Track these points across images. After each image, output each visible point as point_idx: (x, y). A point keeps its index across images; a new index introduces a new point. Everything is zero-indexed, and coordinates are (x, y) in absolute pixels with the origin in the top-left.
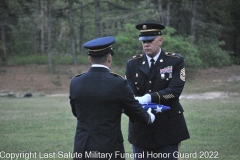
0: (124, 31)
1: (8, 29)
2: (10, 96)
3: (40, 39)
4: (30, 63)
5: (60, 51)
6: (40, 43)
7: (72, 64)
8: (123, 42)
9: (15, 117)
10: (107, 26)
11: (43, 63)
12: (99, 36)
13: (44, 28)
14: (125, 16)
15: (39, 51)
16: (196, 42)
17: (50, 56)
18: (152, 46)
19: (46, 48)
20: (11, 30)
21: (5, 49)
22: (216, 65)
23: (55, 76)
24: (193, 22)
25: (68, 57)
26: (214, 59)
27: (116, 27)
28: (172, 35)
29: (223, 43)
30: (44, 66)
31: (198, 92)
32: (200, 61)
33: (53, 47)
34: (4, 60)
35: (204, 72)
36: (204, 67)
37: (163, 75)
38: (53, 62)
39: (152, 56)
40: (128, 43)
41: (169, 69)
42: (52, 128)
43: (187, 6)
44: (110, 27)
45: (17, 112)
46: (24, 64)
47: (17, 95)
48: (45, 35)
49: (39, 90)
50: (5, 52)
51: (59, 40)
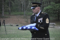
1: (11, 3)
2: (11, 25)
4: (18, 15)
6: (22, 8)
9: (13, 32)
11: (23, 15)
15: (21, 11)
17: (25, 12)
19: (23, 10)
20: (12, 3)
21: (10, 10)
23: (27, 19)
25: (31, 13)
30: (23, 16)
34: (9, 13)
44: (45, 3)
45: (14, 31)
46: (16, 15)
47: (14, 25)
49: (21, 24)
50: (10, 11)
51: (28, 7)
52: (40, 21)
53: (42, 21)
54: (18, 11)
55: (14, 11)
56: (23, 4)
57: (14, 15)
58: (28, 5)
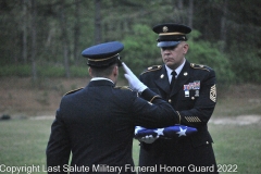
0: (132, 33)
3: (21, 44)
5: (48, 60)
7: (64, 76)
10: (110, 27)
13: (28, 28)
14: (134, 15)
15: (21, 60)
16: (227, 50)
18: (174, 54)
24: (224, 22)
27: (122, 28)
28: (196, 40)
32: (232, 75)
33: (39, 54)
36: (238, 83)
37: (187, 93)
39: (173, 67)
40: (137, 49)
41: (196, 85)
43: (215, 2)
44: (114, 29)
48: (29, 38)
51: (48, 45)
52: (192, 92)
53: (197, 94)
54: (7, 63)
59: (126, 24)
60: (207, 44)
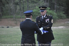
0: (35, 9)
2: (2, 27)
3: (11, 11)
5: (17, 14)
6: (11, 12)
7: (20, 18)
8: (35, 12)
9: (4, 33)
10: (31, 7)
11: (12, 18)
12: (28, 10)
14: (36, 4)
15: (11, 15)
16: (56, 12)
17: (14, 16)
18: (43, 13)
19: (13, 14)
20: (3, 8)
22: (62, 19)
23: (16, 22)
24: (55, 6)
25: (19, 16)
26: (61, 17)
27: (33, 7)
28: (49, 10)
29: (64, 12)
31: (57, 26)
32: (57, 17)
33: (15, 13)
34: (1, 17)
35: (58, 20)
36: (58, 19)
37: (46, 21)
38: (15, 18)
39: (43, 16)
40: (36, 12)
41: (48, 20)
42: (15, 36)
43: (53, 2)
46: (7, 18)
47: (5, 27)
49: (11, 26)
50: (1, 15)
51: (17, 11)
54: (8, 15)
55: (5, 15)
56: (12, 9)
57: (5, 18)
58: (17, 9)
59: (34, 6)
60: (52, 11)
